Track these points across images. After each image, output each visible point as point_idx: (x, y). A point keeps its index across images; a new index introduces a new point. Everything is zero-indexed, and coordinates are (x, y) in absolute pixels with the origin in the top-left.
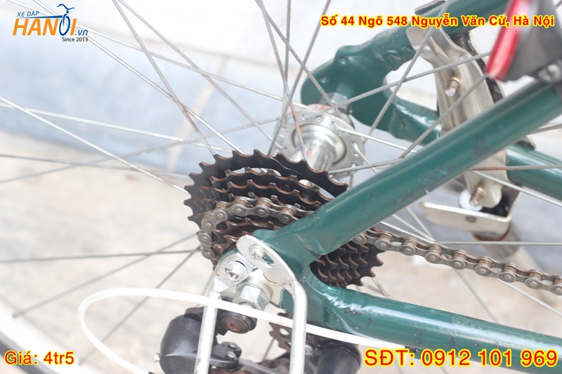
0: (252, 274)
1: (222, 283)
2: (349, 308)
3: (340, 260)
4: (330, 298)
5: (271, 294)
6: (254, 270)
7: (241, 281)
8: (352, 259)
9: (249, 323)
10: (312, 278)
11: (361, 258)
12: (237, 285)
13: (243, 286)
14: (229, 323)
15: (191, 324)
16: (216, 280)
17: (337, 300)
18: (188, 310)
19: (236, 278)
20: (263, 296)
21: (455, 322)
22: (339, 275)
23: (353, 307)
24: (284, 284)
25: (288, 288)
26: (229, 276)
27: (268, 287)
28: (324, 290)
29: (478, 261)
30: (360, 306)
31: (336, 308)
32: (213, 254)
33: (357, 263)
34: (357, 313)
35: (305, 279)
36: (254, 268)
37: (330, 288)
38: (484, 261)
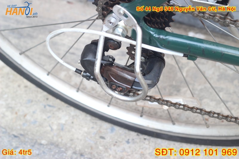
0: (119, 23)
1: (106, 27)
2: (160, 37)
3: (156, 18)
4: (152, 33)
5: (127, 32)
6: (120, 21)
7: (114, 26)
8: (161, 18)
9: (118, 45)
10: (144, 24)
11: (165, 18)
12: (113, 28)
13: (115, 28)
14: (109, 45)
15: (93, 47)
16: (104, 26)
17: (155, 34)
18: (92, 41)
19: (112, 24)
20: (124, 33)
21: (205, 43)
22: (156, 25)
23: (161, 37)
24: (133, 26)
25: (134, 28)
26: (109, 23)
27: (126, 29)
28: (149, 29)
29: (214, 16)
30: (164, 36)
31: (154, 37)
32: (103, 17)
33: (163, 20)
34: (163, 39)
35: (141, 24)
36: (120, 20)
37: (152, 29)
38: (217, 16)
